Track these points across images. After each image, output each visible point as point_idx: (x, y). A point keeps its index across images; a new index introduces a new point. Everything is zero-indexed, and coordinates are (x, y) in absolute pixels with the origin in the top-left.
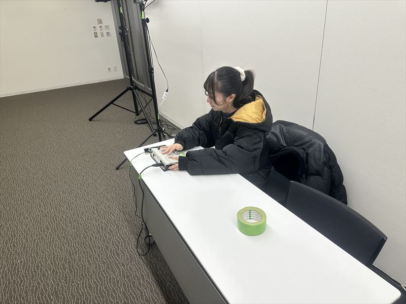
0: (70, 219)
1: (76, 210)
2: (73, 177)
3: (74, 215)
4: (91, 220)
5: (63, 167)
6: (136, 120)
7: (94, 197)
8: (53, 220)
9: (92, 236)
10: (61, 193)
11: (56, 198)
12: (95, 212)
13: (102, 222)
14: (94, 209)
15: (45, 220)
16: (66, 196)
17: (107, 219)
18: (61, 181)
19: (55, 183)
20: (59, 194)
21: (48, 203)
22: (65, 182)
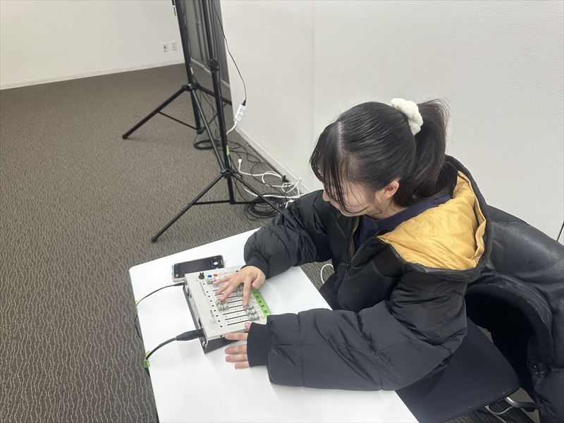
0: (56, 349)
1: (71, 328)
2: (78, 253)
3: (64, 341)
4: (92, 356)
5: (66, 230)
6: (197, 141)
7: (106, 301)
8: (27, 348)
9: (89, 395)
10: (52, 287)
11: (42, 298)
12: (103, 337)
13: (110, 363)
14: (102, 330)
15: (13, 348)
16: (59, 294)
17: (121, 357)
18: (57, 259)
19: (47, 263)
20: (49, 288)
21: (26, 308)
22: (63, 263)
